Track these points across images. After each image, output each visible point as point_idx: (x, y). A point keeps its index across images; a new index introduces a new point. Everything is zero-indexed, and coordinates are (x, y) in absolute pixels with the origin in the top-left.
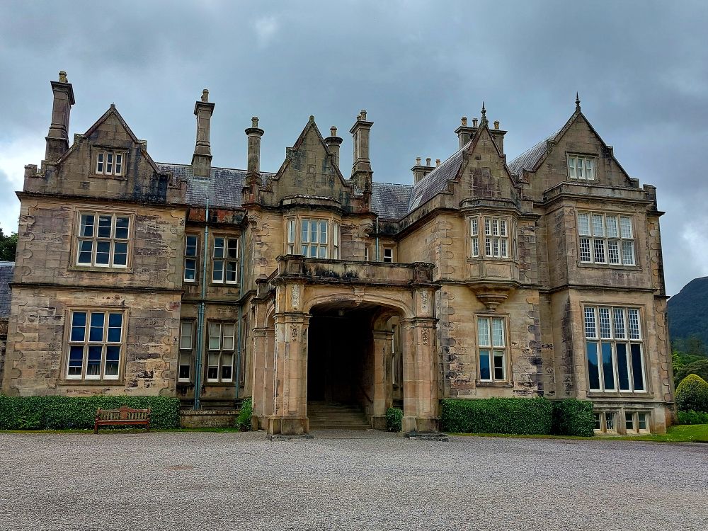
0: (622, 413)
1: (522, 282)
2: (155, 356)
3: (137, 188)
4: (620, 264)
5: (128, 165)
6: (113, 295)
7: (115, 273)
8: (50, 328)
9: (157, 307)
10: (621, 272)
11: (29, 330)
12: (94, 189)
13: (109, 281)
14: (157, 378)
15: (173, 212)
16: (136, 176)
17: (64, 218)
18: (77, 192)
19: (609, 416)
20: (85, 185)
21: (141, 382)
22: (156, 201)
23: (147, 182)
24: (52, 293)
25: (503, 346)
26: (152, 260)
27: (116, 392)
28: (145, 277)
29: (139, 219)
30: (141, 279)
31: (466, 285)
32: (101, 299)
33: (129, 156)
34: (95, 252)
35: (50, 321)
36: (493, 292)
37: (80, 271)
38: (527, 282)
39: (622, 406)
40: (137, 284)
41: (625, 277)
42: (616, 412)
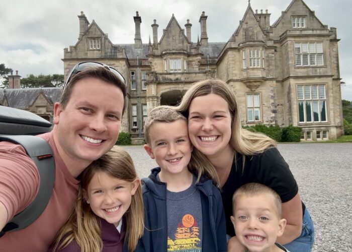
0: (315, 131)
1: (268, 78)
4: (316, 65)
5: (102, 44)
10: (316, 69)
12: (90, 55)
15: (120, 62)
18: (84, 57)
19: (308, 133)
20: (86, 54)
22: (113, 58)
23: (109, 50)
25: (259, 106)
31: (241, 81)
36: (254, 83)
38: (270, 77)
39: (315, 128)
41: (318, 71)
42: (312, 131)
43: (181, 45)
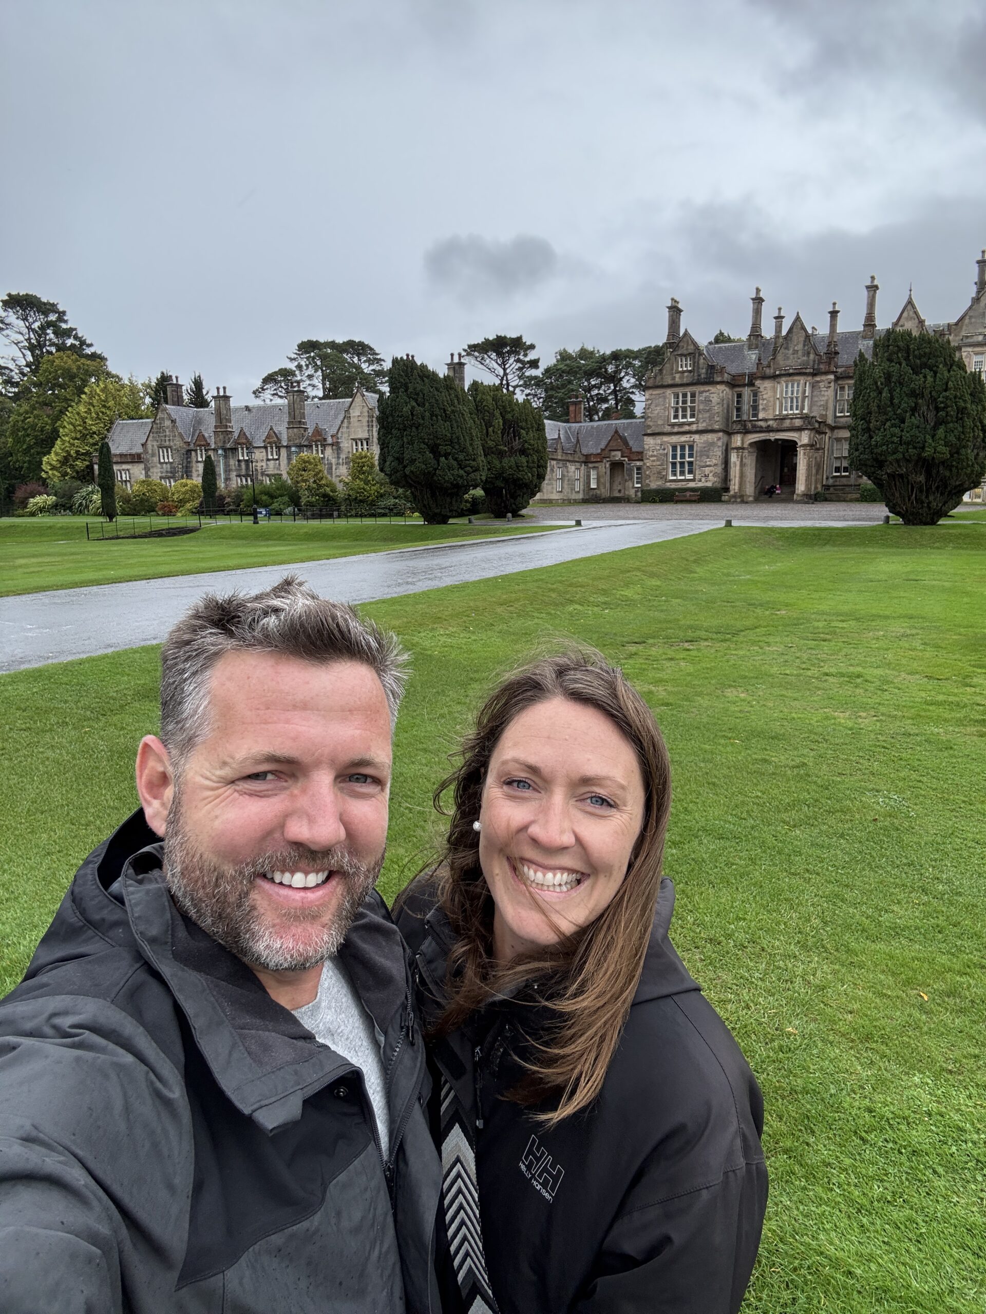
2: (710, 466)
3: (699, 375)
5: (694, 363)
6: (688, 436)
7: (690, 424)
8: (661, 454)
9: (710, 441)
11: (652, 456)
12: (678, 380)
13: (687, 428)
14: (711, 477)
15: (718, 387)
16: (698, 368)
17: (665, 398)
18: (670, 382)
20: (674, 378)
21: (703, 479)
22: (710, 382)
23: (704, 371)
24: (661, 437)
26: (707, 415)
27: (692, 485)
28: (704, 424)
29: (701, 392)
30: (702, 426)
32: (683, 438)
33: (694, 357)
34: (680, 413)
35: (661, 451)
37: (673, 425)
40: (700, 428)
43: (805, 358)
